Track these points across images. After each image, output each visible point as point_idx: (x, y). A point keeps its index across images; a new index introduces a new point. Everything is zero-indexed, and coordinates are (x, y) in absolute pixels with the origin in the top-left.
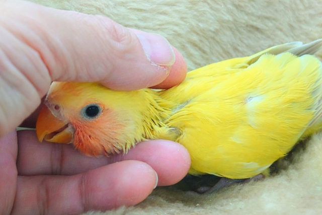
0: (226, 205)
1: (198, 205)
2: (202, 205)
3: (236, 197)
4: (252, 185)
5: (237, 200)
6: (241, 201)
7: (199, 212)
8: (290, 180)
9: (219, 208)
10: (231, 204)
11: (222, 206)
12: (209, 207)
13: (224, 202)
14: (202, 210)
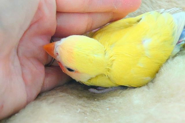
0: (112, 100)
1: (96, 100)
2: (98, 100)
3: (118, 96)
4: (128, 90)
5: (118, 97)
6: (121, 98)
7: (96, 103)
8: (149, 88)
9: (108, 101)
10: (115, 100)
11: (110, 101)
12: (102, 101)
13: (111, 98)
14: (98, 102)
